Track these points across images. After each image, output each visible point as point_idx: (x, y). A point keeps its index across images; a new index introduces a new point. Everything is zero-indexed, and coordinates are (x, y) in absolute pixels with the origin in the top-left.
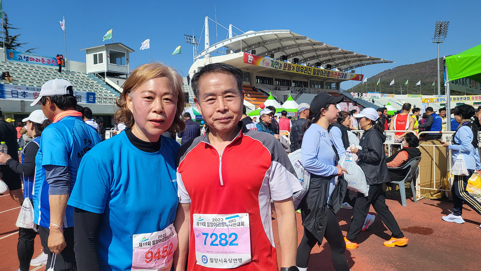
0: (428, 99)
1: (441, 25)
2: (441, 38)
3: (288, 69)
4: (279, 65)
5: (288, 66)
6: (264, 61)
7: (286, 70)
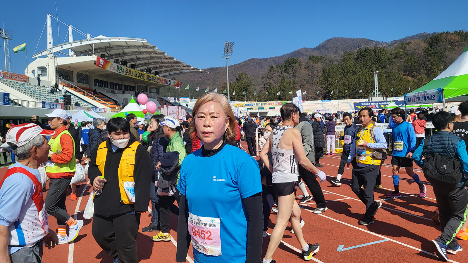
0: (239, 104)
1: (228, 44)
2: (229, 55)
3: (128, 74)
4: (122, 70)
5: (129, 71)
6: (112, 65)
7: (127, 75)
